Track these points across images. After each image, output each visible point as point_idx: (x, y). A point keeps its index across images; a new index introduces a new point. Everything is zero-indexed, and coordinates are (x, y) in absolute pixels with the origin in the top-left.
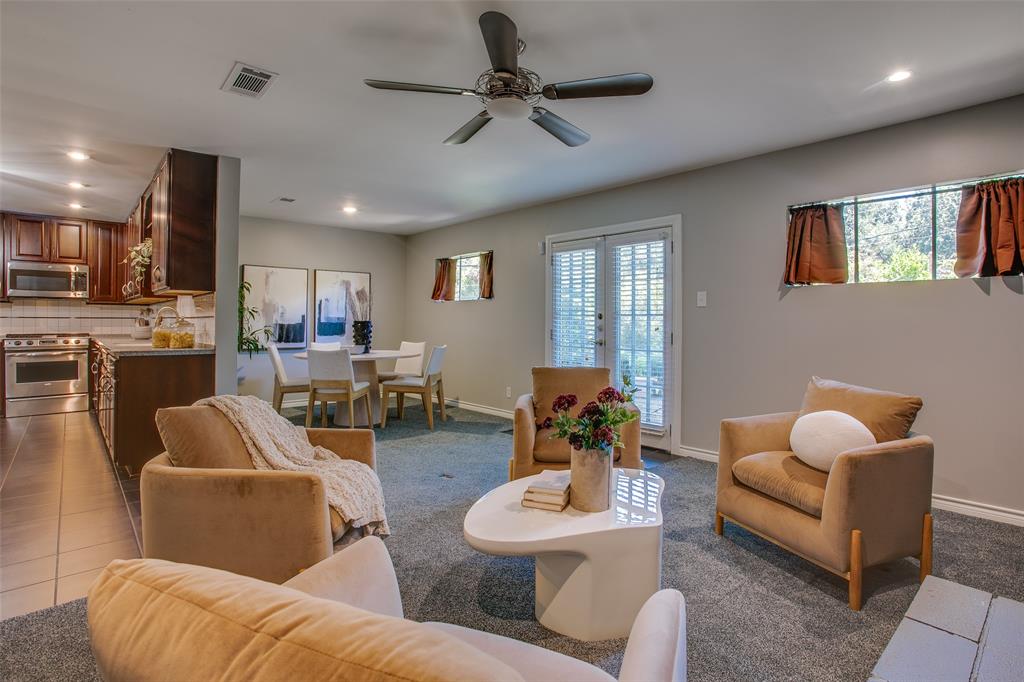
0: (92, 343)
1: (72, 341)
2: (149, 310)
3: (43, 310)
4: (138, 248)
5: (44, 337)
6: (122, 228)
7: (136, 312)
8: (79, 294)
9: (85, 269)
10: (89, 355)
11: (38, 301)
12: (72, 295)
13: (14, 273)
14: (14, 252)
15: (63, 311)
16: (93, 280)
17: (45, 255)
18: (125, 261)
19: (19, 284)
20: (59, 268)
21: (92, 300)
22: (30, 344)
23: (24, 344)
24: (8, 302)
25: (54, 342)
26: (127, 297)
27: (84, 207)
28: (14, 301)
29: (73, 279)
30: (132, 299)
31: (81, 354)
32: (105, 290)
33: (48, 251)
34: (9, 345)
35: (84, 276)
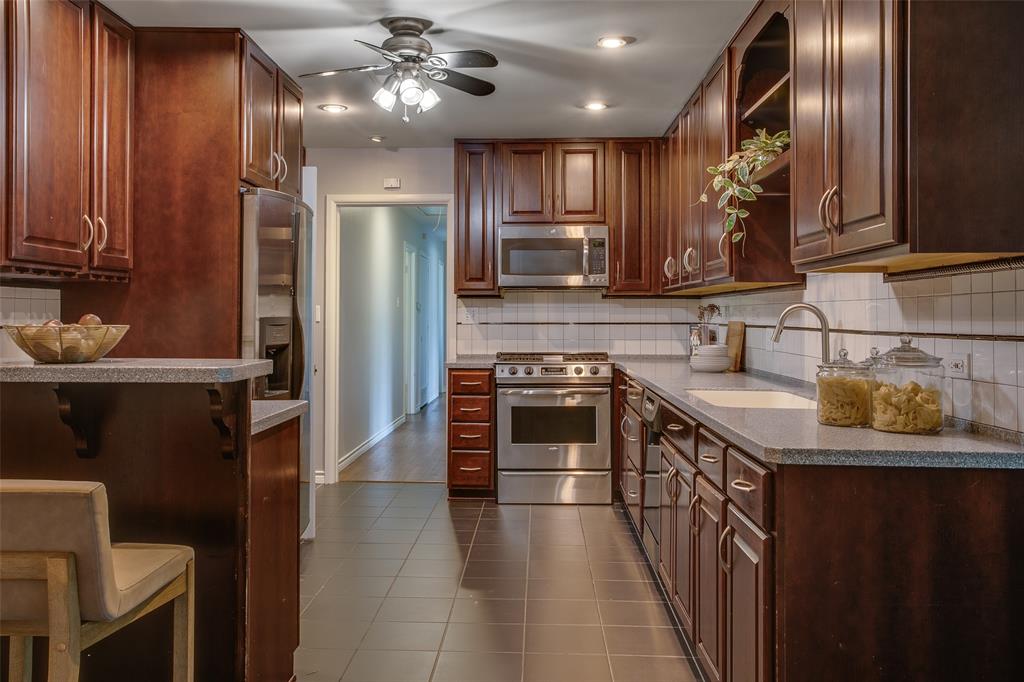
0: (617, 373)
2: (712, 308)
4: (728, 166)
5: (546, 358)
6: (658, 148)
8: (594, 280)
9: (602, 232)
11: (538, 295)
13: (507, 243)
14: (506, 211)
16: (615, 252)
17: (545, 211)
18: (704, 198)
19: (513, 266)
21: (613, 293)
22: (529, 373)
23: (521, 373)
24: (499, 297)
25: (561, 370)
26: (675, 281)
27: (608, 106)
28: (507, 295)
29: (585, 251)
30: (687, 287)
31: (599, 393)
32: (633, 271)
33: (550, 203)
34: (502, 373)
35: (602, 244)
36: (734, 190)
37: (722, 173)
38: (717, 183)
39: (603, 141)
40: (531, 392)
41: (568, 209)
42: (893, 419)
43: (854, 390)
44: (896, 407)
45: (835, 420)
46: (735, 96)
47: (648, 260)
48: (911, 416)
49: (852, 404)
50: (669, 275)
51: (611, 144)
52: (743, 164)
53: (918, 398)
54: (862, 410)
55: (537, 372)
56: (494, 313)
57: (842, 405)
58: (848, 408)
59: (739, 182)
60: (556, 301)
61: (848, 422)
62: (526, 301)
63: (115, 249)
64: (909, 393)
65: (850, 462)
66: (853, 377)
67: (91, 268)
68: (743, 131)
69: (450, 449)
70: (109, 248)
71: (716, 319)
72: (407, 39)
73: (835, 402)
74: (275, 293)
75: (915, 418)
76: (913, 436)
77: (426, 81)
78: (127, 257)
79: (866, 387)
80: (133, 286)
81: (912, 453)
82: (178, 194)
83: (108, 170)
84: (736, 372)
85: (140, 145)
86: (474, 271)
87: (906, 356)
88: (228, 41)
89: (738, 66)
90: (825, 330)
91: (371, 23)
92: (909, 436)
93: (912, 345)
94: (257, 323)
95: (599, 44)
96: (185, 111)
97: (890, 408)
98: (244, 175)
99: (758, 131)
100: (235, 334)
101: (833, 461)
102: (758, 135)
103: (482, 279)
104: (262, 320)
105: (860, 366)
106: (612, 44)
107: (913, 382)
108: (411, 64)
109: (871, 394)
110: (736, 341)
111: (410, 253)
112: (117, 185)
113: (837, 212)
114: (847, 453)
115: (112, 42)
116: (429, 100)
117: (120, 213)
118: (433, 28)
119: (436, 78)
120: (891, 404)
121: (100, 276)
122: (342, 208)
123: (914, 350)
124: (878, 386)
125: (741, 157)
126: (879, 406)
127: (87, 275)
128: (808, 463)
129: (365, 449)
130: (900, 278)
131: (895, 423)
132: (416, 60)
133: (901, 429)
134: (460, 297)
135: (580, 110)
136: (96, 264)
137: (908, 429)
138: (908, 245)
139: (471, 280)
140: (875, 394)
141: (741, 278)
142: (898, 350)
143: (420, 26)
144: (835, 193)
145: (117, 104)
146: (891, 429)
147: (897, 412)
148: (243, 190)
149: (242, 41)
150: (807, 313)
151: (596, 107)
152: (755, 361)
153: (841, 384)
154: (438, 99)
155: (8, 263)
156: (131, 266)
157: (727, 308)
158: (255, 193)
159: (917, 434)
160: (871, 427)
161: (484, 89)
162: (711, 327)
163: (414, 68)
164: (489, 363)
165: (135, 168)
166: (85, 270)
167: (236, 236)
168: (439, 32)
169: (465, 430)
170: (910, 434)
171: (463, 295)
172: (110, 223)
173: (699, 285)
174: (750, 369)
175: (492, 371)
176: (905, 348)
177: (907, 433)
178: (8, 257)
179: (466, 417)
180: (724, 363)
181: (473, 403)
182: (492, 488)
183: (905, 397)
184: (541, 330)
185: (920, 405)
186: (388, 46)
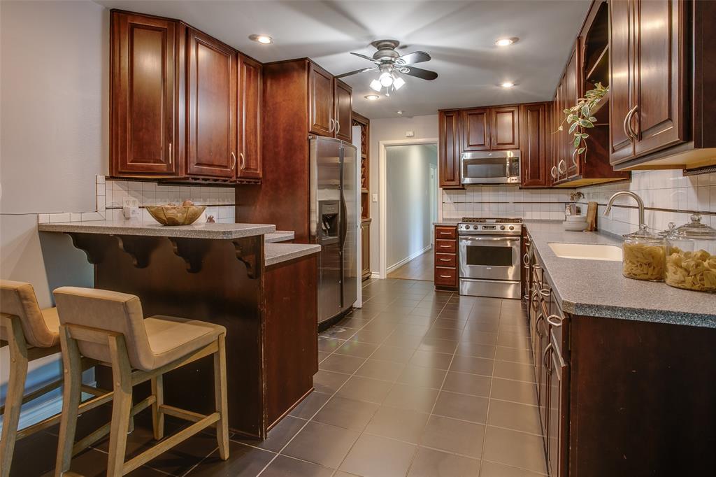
0: (524, 229)
1: (508, 226)
2: (579, 194)
3: (488, 195)
4: (577, 108)
5: (487, 220)
6: (549, 106)
7: (565, 196)
8: (513, 180)
9: (518, 154)
10: (521, 240)
12: (509, 181)
13: (467, 162)
14: (466, 145)
15: (502, 196)
16: (525, 164)
17: (487, 144)
18: (561, 128)
19: (470, 173)
20: (498, 155)
21: (525, 186)
22: (476, 229)
23: (471, 229)
24: (464, 189)
25: (493, 227)
26: (556, 180)
27: (515, 85)
28: (468, 188)
29: (508, 165)
30: (562, 182)
31: (516, 240)
32: (535, 174)
33: (488, 139)
34: (463, 228)
35: (517, 160)
36: (580, 122)
37: (574, 112)
38: (570, 118)
39: (518, 106)
40: (480, 239)
41: (499, 142)
42: (682, 279)
43: (651, 254)
44: (686, 270)
45: (636, 275)
46: (582, 65)
47: (544, 169)
48: (698, 278)
49: (649, 265)
50: (554, 176)
51: (522, 106)
52: (587, 106)
53: (706, 264)
54: (656, 270)
55: (480, 228)
56: (461, 197)
57: (641, 265)
58: (644, 266)
59: (583, 117)
60: (494, 191)
61: (647, 277)
62: (478, 191)
63: (250, 168)
64: (698, 259)
65: (634, 317)
66: (650, 244)
67: (237, 178)
68: (586, 86)
69: (435, 266)
70: (247, 168)
71: (582, 200)
72: (385, 51)
73: (636, 263)
74: (328, 188)
75: (702, 280)
76: (700, 294)
77: (397, 74)
78: (258, 172)
79: (661, 252)
80: (263, 186)
81: (693, 315)
82: (281, 141)
83: (246, 131)
84: (591, 231)
85: (266, 118)
86: (449, 176)
87: (695, 229)
88: (303, 64)
89: (584, 47)
90: (641, 208)
91: (367, 46)
92: (696, 293)
93: (702, 222)
94: (318, 203)
95: (496, 44)
96: (284, 101)
97: (680, 270)
98: (310, 130)
99: (595, 85)
100: (306, 208)
101: (619, 316)
102: (596, 87)
103: (453, 180)
104: (320, 202)
105: (657, 236)
106: (504, 44)
107: (702, 250)
108: (388, 65)
109: (665, 257)
110: (592, 213)
111: (434, 169)
112: (252, 138)
113: (637, 124)
114: (632, 311)
115: (249, 71)
116: (399, 83)
117: (254, 151)
118: (400, 45)
119: (404, 72)
120: (681, 267)
121: (243, 181)
122: (388, 147)
123: (703, 226)
124: (672, 251)
125: (585, 101)
126: (671, 268)
127: (235, 181)
128: (597, 315)
129: (406, 262)
130: (694, 172)
131: (684, 282)
132: (390, 62)
133: (688, 287)
134: (444, 189)
135: (497, 87)
136: (239, 176)
137: (696, 287)
138: (693, 142)
139: (448, 180)
140: (668, 258)
141: (587, 176)
142: (689, 226)
143: (393, 45)
144: (636, 111)
145: (251, 99)
146: (679, 285)
147: (686, 274)
148: (310, 137)
149: (309, 63)
150: (632, 198)
151: (507, 85)
152: (603, 225)
153: (640, 249)
154: (404, 83)
155: (187, 176)
156: (261, 176)
157: (588, 194)
158: (315, 138)
159: (704, 292)
160: (664, 282)
161: (431, 76)
162: (577, 205)
163: (389, 67)
164: (455, 223)
165: (263, 130)
166: (234, 179)
167: (307, 160)
168: (404, 47)
169: (442, 256)
170: (698, 291)
171: (445, 188)
172: (247, 156)
173: (565, 182)
174: (600, 229)
175: (457, 227)
176: (696, 223)
177: (695, 291)
178: (186, 173)
179: (444, 250)
180: (583, 226)
181: (447, 243)
182: (457, 286)
183: (693, 263)
184: (486, 206)
185: (708, 270)
186: (376, 57)
